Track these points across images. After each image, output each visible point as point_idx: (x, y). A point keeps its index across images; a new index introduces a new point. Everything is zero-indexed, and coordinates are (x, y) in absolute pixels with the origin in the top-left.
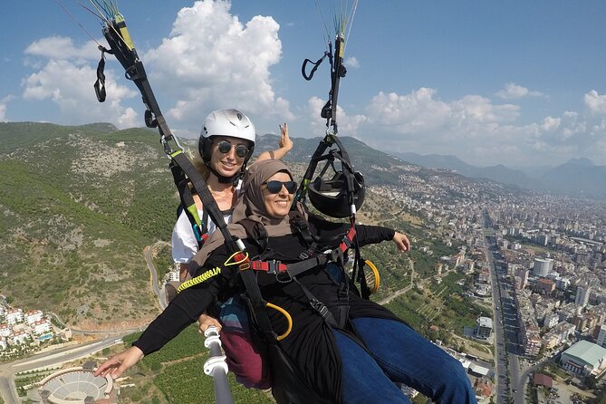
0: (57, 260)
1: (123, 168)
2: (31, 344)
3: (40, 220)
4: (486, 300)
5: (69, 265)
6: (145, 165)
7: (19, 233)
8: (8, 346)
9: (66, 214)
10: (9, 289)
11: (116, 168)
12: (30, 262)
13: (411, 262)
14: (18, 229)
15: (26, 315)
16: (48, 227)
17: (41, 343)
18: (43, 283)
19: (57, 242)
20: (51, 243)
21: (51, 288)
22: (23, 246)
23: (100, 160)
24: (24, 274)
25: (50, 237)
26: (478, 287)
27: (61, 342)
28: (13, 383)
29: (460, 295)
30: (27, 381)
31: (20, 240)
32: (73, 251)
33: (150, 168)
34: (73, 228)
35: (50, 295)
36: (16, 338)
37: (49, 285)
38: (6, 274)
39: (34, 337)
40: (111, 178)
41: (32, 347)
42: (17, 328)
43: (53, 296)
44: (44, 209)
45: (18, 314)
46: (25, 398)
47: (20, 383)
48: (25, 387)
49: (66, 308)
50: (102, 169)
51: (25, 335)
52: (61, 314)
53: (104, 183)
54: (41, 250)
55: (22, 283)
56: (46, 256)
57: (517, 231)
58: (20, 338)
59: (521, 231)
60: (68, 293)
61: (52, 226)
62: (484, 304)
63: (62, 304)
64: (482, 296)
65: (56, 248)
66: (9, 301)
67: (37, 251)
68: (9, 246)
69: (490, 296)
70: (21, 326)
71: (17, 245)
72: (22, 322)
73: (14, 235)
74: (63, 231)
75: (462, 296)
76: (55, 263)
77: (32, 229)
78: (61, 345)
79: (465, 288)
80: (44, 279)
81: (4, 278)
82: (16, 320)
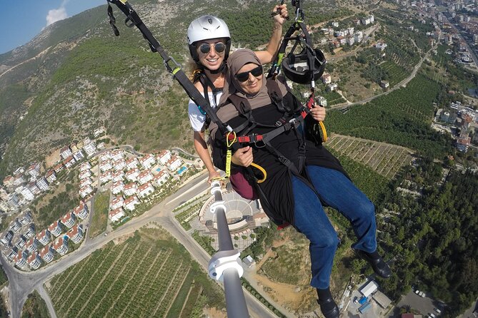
0: (158, 102)
1: (172, 16)
2: (172, 180)
3: (131, 76)
4: (471, 65)
5: (170, 103)
6: (187, 8)
7: (120, 91)
8: (155, 188)
9: (150, 64)
10: (132, 138)
11: (166, 17)
12: (138, 111)
13: (412, 41)
14: (118, 89)
15: (158, 158)
16: (140, 79)
17: (181, 177)
18: (157, 125)
19: (152, 88)
20: (147, 90)
21: (165, 127)
22: (127, 100)
23: (153, 16)
24: (137, 122)
25: (145, 86)
26: (461, 55)
27: (197, 171)
28: (175, 220)
29: (452, 62)
30: (185, 214)
31: (122, 97)
32: (169, 91)
33: (191, 10)
34: (160, 73)
35: (167, 133)
36: (159, 181)
37: (162, 125)
38: (124, 127)
39: (172, 174)
40: (166, 26)
41: (175, 183)
42: (154, 170)
43: (171, 133)
44: (131, 66)
45: (151, 159)
46: (191, 231)
47: (180, 217)
48: (186, 220)
49: (187, 141)
50: (157, 21)
51: (165, 175)
52: (185, 147)
53: (162, 31)
54: (141, 98)
55: (140, 130)
56: (147, 101)
57: (461, 6)
58: (163, 179)
59: (463, 6)
60: (182, 128)
61: (143, 77)
62: (471, 68)
63: (182, 138)
64: (467, 62)
65: (153, 93)
66: (137, 149)
67: (139, 100)
68: (117, 104)
69: (473, 61)
70: (157, 167)
71: (122, 101)
72: (156, 164)
73: (117, 94)
74: (154, 78)
75: (455, 63)
76: (158, 105)
77: (128, 85)
78: (198, 174)
79: (453, 56)
80: (156, 121)
81: (124, 131)
82: (151, 164)
